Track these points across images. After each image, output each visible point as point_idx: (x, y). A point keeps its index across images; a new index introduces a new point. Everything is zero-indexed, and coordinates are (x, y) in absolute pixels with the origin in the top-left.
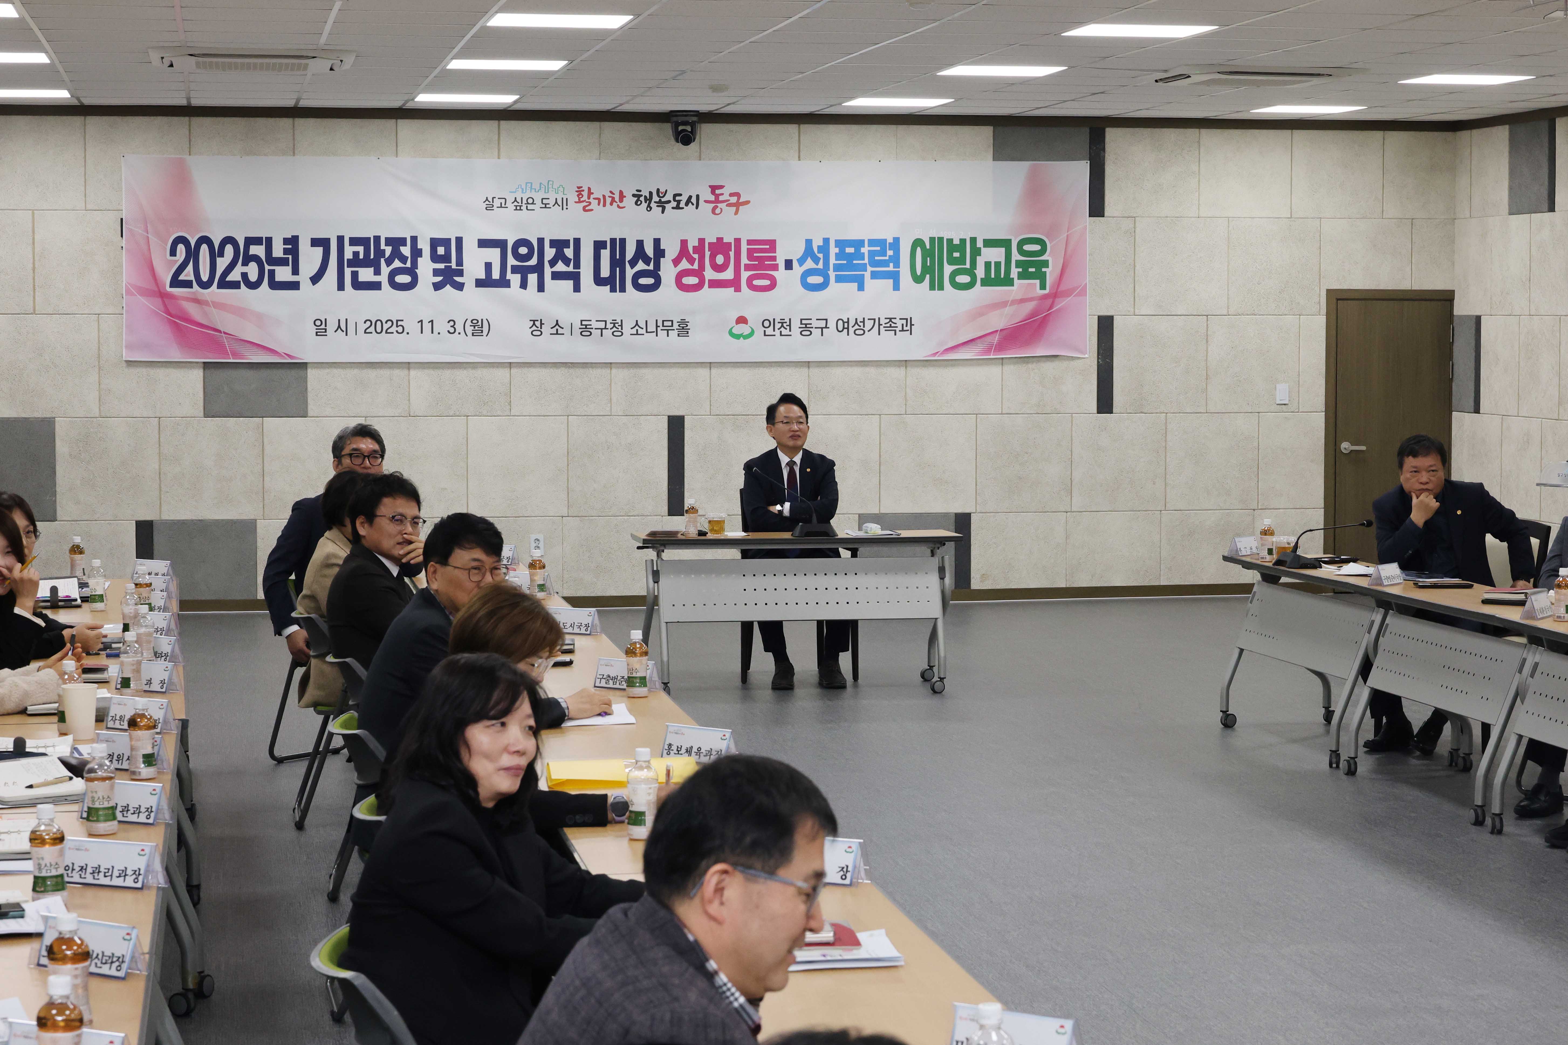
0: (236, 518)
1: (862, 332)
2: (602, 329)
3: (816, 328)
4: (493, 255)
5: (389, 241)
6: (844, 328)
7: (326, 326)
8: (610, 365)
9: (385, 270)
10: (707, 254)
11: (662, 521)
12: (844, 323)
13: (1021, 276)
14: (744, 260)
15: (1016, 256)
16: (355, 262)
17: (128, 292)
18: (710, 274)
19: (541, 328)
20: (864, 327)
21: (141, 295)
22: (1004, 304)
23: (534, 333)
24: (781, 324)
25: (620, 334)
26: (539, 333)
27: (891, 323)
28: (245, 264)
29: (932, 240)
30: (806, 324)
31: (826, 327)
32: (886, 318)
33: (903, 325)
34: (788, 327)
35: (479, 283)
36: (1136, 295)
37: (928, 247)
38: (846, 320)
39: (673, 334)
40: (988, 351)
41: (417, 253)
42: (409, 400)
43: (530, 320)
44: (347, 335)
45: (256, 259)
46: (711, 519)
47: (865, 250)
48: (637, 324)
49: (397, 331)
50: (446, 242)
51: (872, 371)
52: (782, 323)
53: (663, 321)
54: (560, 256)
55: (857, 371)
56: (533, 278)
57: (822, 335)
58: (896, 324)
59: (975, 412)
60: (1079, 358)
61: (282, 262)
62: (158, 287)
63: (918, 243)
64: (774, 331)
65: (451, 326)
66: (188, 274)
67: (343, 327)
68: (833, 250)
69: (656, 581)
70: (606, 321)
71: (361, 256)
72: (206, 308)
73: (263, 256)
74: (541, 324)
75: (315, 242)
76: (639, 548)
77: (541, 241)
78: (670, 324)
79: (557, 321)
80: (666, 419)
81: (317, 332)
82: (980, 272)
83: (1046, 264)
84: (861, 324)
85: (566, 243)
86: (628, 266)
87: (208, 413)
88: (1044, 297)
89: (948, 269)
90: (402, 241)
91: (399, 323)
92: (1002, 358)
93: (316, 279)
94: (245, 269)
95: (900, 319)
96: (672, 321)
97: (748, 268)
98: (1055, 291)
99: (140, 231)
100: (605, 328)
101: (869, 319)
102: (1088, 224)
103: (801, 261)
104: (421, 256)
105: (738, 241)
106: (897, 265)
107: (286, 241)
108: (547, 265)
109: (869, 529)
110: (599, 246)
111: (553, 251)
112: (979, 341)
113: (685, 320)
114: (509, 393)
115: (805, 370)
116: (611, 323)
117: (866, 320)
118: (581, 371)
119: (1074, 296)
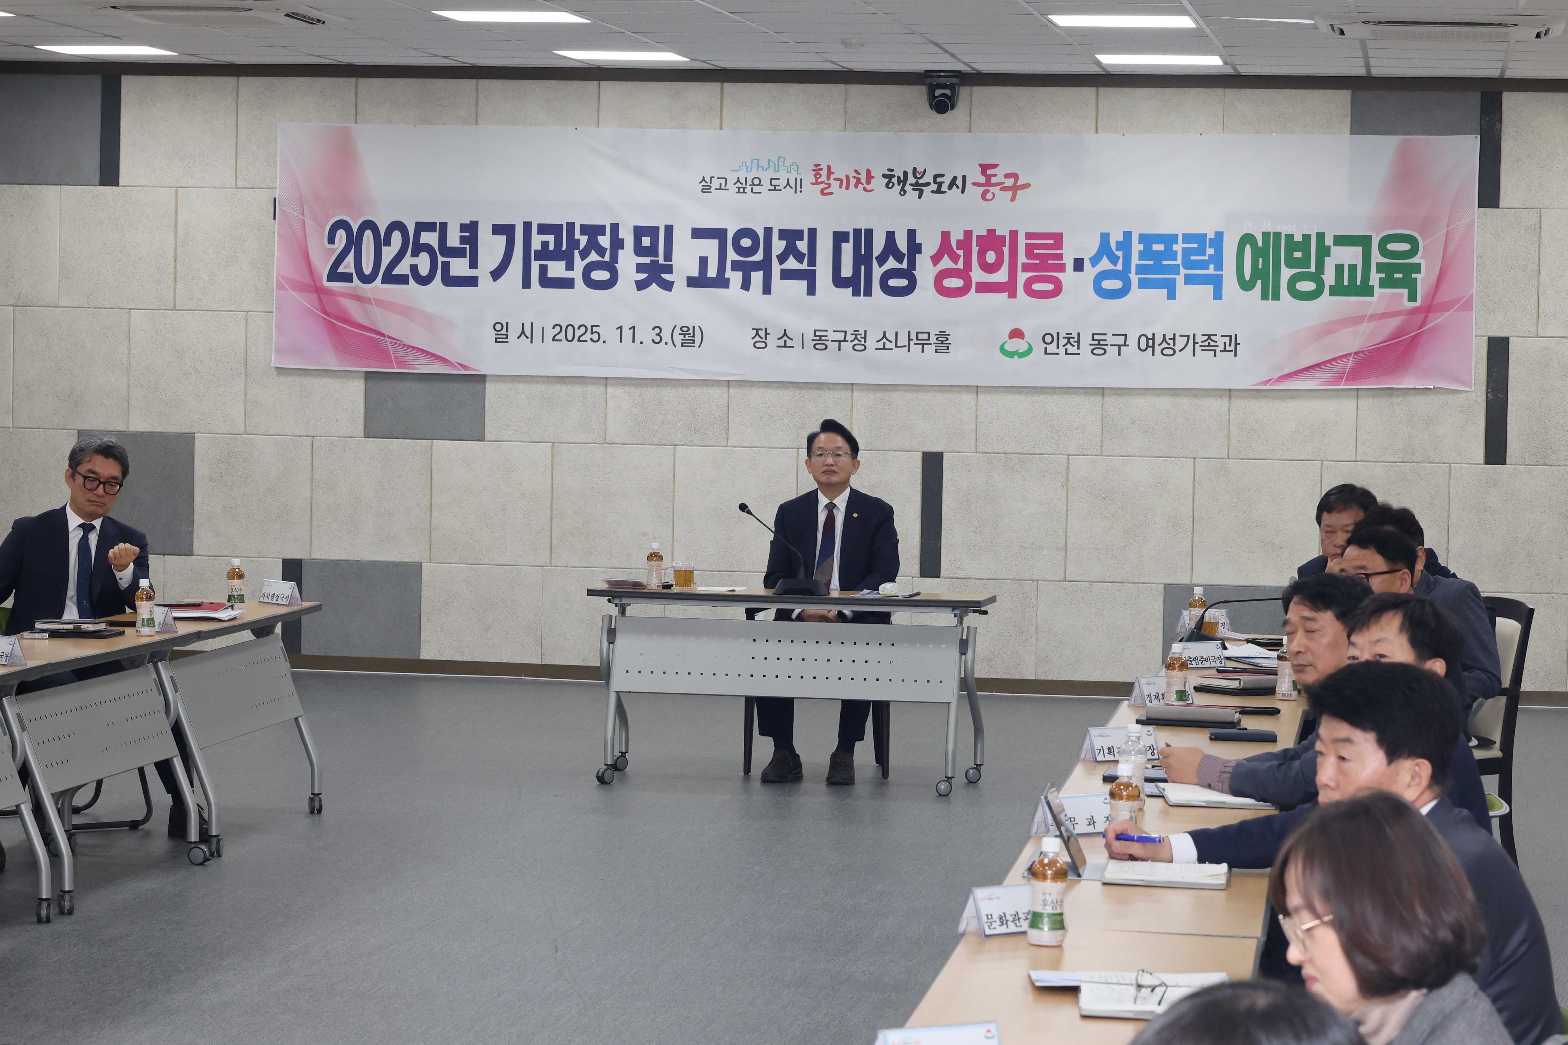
0: (397, 560)
1: (1171, 352)
2: (840, 342)
3: (1111, 345)
4: (710, 248)
5: (585, 229)
6: (1148, 346)
7: (507, 331)
8: (852, 386)
9: (579, 265)
10: (975, 250)
11: (912, 584)
12: (1148, 339)
13: (1383, 284)
14: (1022, 258)
15: (1377, 258)
16: (544, 254)
17: (280, 286)
18: (978, 275)
19: (766, 339)
20: (1174, 345)
21: (293, 290)
22: (1358, 320)
23: (757, 345)
24: (1066, 340)
25: (862, 348)
26: (763, 345)
27: (1209, 341)
28: (415, 254)
29: (1266, 235)
30: (1099, 341)
31: (1125, 345)
32: (1203, 335)
33: (1225, 343)
34: (1076, 344)
35: (692, 282)
36: (1541, 311)
37: (1260, 244)
38: (1150, 336)
39: (930, 349)
40: (1337, 379)
41: (617, 244)
42: (605, 423)
43: (753, 329)
44: (532, 342)
45: (428, 248)
47: (1178, 247)
48: (884, 336)
49: (591, 339)
50: (653, 232)
51: (1185, 401)
52: (1069, 338)
53: (918, 333)
54: (791, 251)
55: (1165, 402)
56: (757, 277)
57: (1119, 354)
58: (1216, 342)
59: (1319, 458)
60: (1460, 391)
61: (458, 253)
62: (314, 280)
63: (1247, 239)
64: (1058, 348)
65: (657, 335)
66: (349, 265)
67: (528, 332)
68: (1137, 247)
70: (845, 332)
71: (551, 247)
72: (367, 305)
73: (435, 244)
74: (766, 334)
75: (498, 230)
77: (768, 231)
78: (925, 336)
79: (785, 330)
80: (919, 456)
81: (496, 339)
82: (1329, 278)
83: (1417, 268)
84: (1171, 342)
85: (799, 234)
86: (875, 264)
87: (369, 433)
88: (1414, 312)
89: (1286, 273)
90: (601, 230)
91: (595, 329)
92: (1358, 389)
93: (497, 274)
94: (414, 261)
95: (1222, 336)
96: (929, 333)
97: (1026, 268)
98: (1428, 304)
99: (295, 214)
100: (845, 341)
101: (1181, 336)
102: (1476, 217)
103: (1095, 261)
104: (623, 248)
105: (1014, 234)
106: (1219, 266)
107: (463, 228)
108: (775, 261)
110: (839, 238)
111: (783, 243)
112: (1326, 367)
113: (945, 332)
114: (726, 418)
115: (1098, 399)
116: (852, 334)
117: (1177, 337)
118: (814, 393)
119: (1455, 311)
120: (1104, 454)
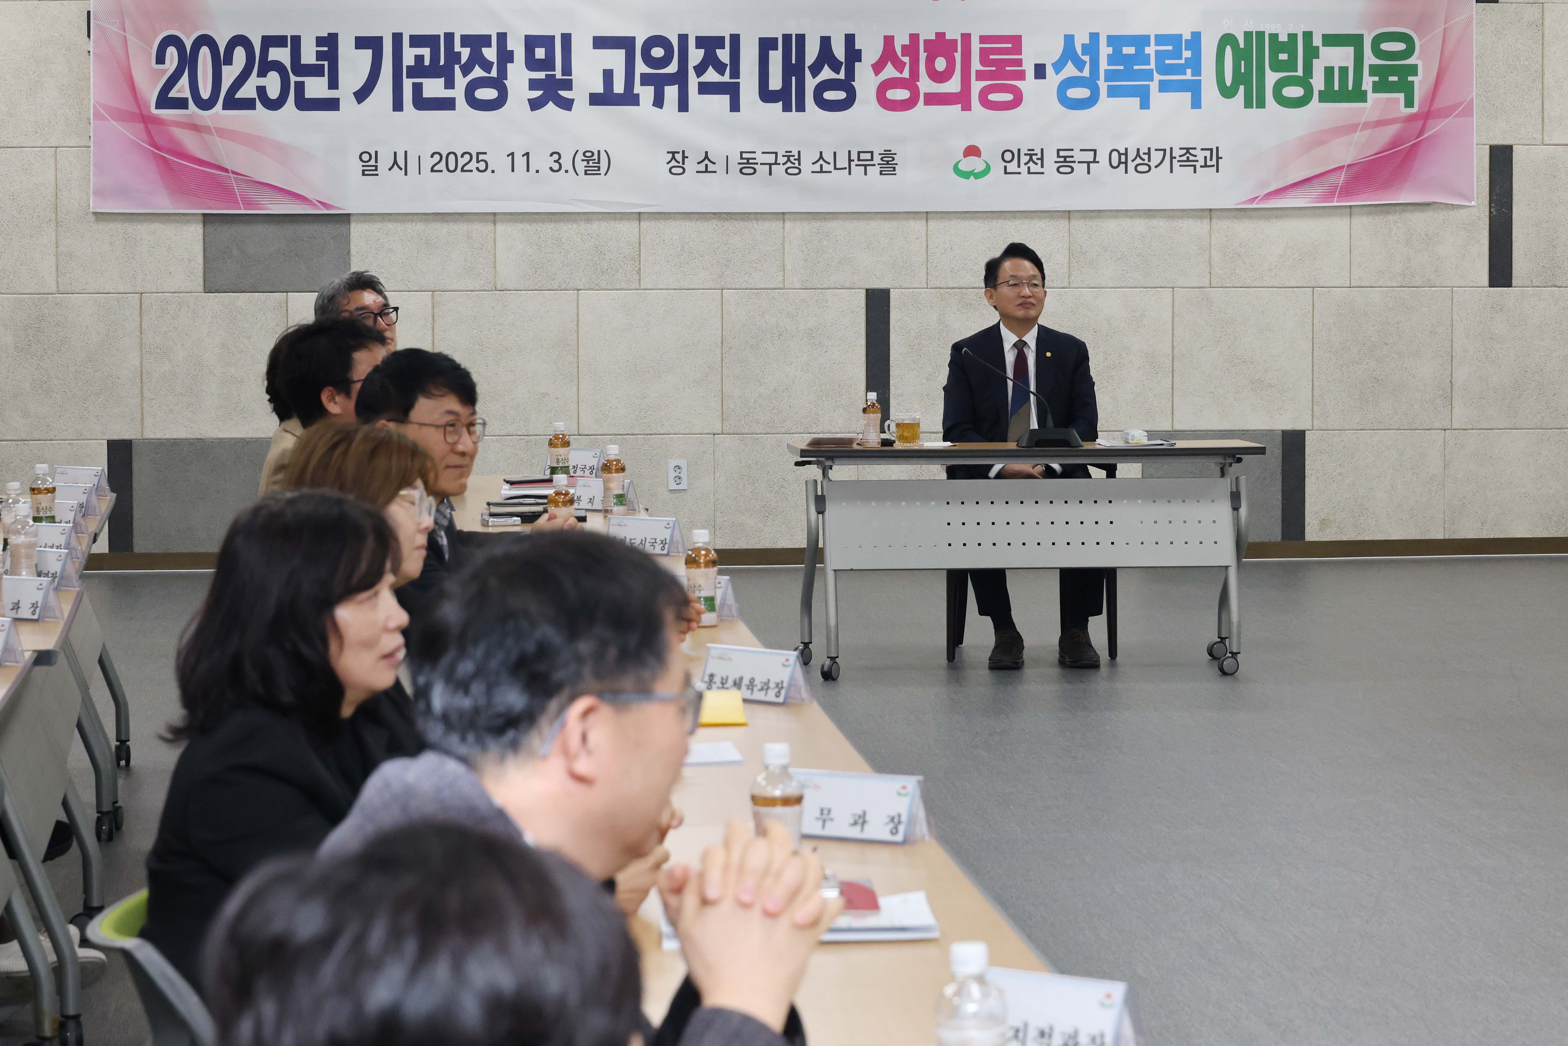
0: (249, 436)
1: (1146, 168)
2: (770, 165)
3: (1079, 162)
4: (616, 59)
5: (467, 40)
6: (1120, 163)
7: (376, 162)
8: (782, 216)
9: (461, 82)
10: (923, 56)
12: (1120, 154)
13: (1377, 88)
14: (976, 65)
15: (1369, 59)
16: (419, 70)
17: (98, 116)
18: (926, 85)
20: (1149, 161)
21: (115, 121)
22: (1352, 128)
23: (674, 170)
24: (1028, 157)
25: (797, 171)
26: (681, 170)
27: (1188, 155)
28: (262, 74)
29: (1248, 35)
30: (1065, 157)
31: (1095, 161)
32: (1180, 149)
33: (1205, 158)
34: (1039, 162)
35: (595, 100)
36: (1546, 115)
37: (1242, 45)
38: (1122, 151)
39: (874, 171)
40: (1330, 195)
41: (506, 57)
42: (495, 267)
43: (668, 152)
44: (406, 174)
45: (278, 66)
46: (900, 422)
47: (1151, 50)
48: (821, 157)
49: (477, 169)
50: (547, 41)
51: (1161, 224)
52: (1031, 155)
53: (859, 153)
54: (710, 61)
55: (1139, 225)
56: (671, 92)
57: (1089, 173)
58: (1196, 156)
59: (1310, 285)
60: (1461, 207)
61: (314, 71)
62: (139, 107)
63: (1227, 40)
64: (1019, 166)
65: (555, 161)
66: (181, 89)
67: (401, 162)
68: (1105, 51)
69: (821, 511)
70: (776, 153)
71: (427, 62)
72: (206, 136)
73: (287, 62)
74: (684, 157)
75: (361, 43)
76: (797, 464)
77: (683, 39)
78: (868, 156)
79: (706, 153)
80: (862, 295)
81: (363, 171)
82: (1318, 82)
83: (1413, 70)
84: (1146, 157)
85: (719, 42)
86: (808, 74)
87: (210, 287)
88: (1412, 118)
89: (1271, 78)
90: (485, 40)
91: (481, 157)
92: (1351, 207)
93: (362, 95)
94: (262, 82)
95: (1202, 149)
96: (872, 153)
97: (980, 76)
98: (1426, 110)
99: (115, 29)
100: (776, 163)
101: (1156, 150)
102: (1474, 13)
103: (1059, 66)
104: (512, 61)
105: (966, 37)
106: (1197, 71)
107: (320, 41)
108: (691, 73)
109: (1130, 437)
110: (766, 45)
111: (701, 52)
112: (1316, 181)
113: (890, 151)
114: (637, 257)
115: (1063, 224)
116: (783, 156)
117: (1152, 151)
119: (1457, 116)
120: (1071, 286)
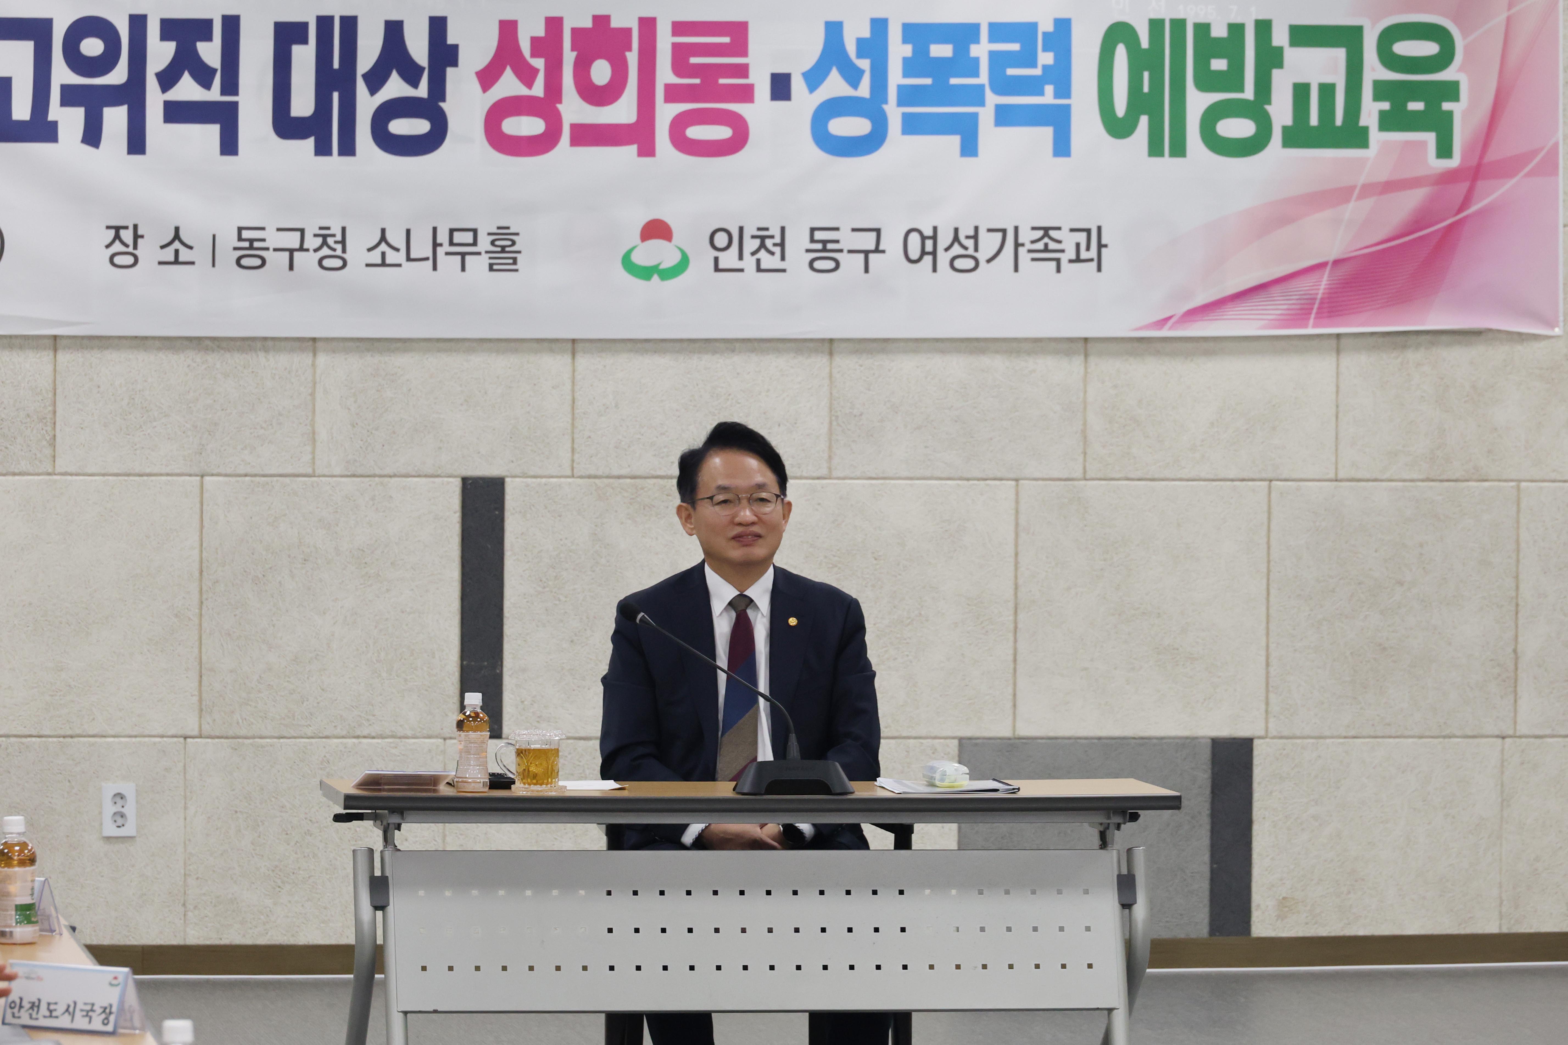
1: (970, 263)
2: (291, 251)
3: (850, 251)
4: (17, 58)
6: (923, 253)
8: (312, 344)
10: (569, 57)
11: (444, 752)
12: (924, 238)
13: (1387, 122)
14: (665, 74)
15: (1373, 70)
18: (574, 109)
19: (135, 247)
20: (976, 249)
22: (1342, 195)
23: (118, 260)
24: (758, 241)
25: (339, 263)
26: (130, 260)
27: (1046, 240)
29: (1156, 25)
30: (824, 242)
31: (877, 250)
32: (1034, 228)
33: (1078, 245)
34: (777, 250)
37: (1145, 43)
38: (928, 232)
39: (478, 264)
40: (1300, 316)
43: (108, 227)
46: (524, 747)
47: (981, 50)
48: (383, 238)
51: (997, 363)
52: (763, 238)
53: (452, 231)
54: (186, 62)
56: (115, 119)
57: (867, 270)
58: (1059, 242)
59: (1264, 475)
60: (1536, 337)
63: (1118, 33)
64: (741, 257)
68: (898, 51)
69: (380, 906)
70: (302, 231)
74: (137, 237)
76: (338, 818)
77: (138, 23)
78: (468, 237)
79: (177, 229)
80: (455, 487)
82: (1281, 111)
83: (1451, 91)
84: (970, 243)
85: (202, 28)
86: (361, 87)
88: (1448, 178)
89: (1198, 102)
92: (1338, 336)
95: (1072, 230)
96: (475, 231)
97: (673, 94)
98: (1474, 162)
100: (302, 249)
101: (989, 230)
103: (814, 78)
105: (648, 25)
106: (1064, 89)
108: (152, 84)
109: (937, 776)
110: (287, 35)
111: (170, 48)
112: (1276, 290)
113: (508, 228)
114: (50, 416)
115: (820, 362)
116: (315, 235)
117: (982, 233)
118: (237, 359)
119: (1528, 175)
120: (834, 474)
